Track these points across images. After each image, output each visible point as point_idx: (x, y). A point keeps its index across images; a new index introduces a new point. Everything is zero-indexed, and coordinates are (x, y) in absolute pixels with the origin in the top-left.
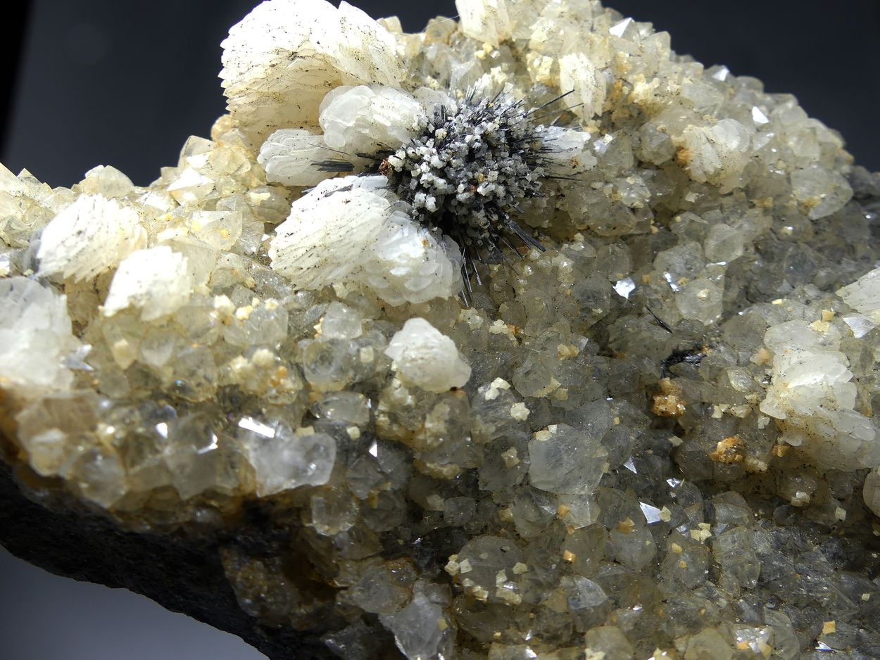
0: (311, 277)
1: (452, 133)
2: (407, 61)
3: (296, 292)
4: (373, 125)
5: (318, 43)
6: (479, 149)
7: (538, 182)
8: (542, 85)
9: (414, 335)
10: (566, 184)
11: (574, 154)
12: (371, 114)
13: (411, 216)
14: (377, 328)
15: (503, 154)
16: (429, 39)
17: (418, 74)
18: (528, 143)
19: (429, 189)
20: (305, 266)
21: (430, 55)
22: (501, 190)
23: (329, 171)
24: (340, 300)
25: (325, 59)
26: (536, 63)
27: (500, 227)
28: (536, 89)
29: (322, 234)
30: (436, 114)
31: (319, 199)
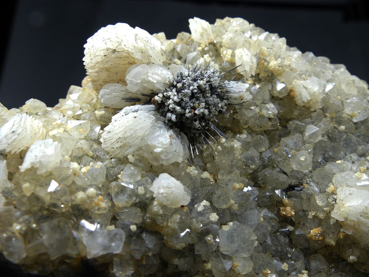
0: (118, 152)
1: (185, 85)
2: (167, 52)
3: (111, 159)
4: (149, 82)
5: (125, 45)
6: (196, 93)
7: (225, 107)
8: (228, 62)
9: (163, 182)
10: (238, 107)
11: (241, 94)
12: (148, 77)
13: (165, 123)
14: (147, 176)
15: (207, 95)
16: (178, 42)
17: (172, 58)
18: (220, 89)
19: (173, 111)
20: (115, 147)
21: (178, 49)
22: (206, 112)
23: (130, 102)
24: (131, 163)
25: (128, 52)
26: (225, 52)
27: (207, 128)
28: (224, 64)
29: (123, 133)
30: (178, 77)
31: (123, 116)
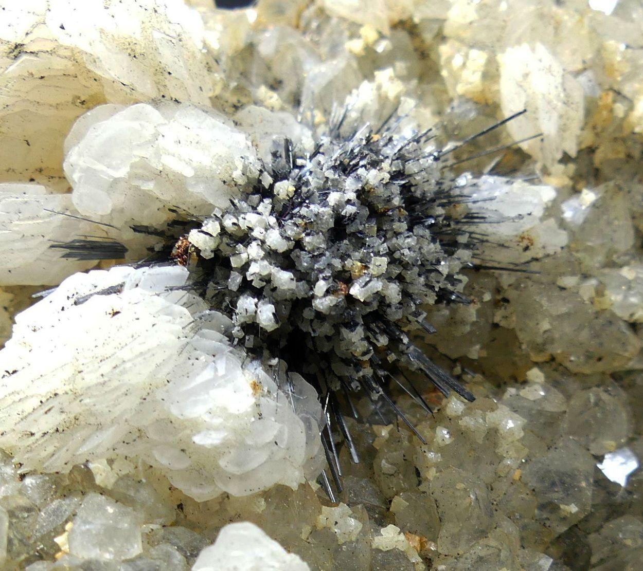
0: (50, 449)
1: (304, 189)
2: (224, 59)
3: (23, 477)
5: (62, 27)
6: (353, 218)
7: (460, 277)
8: (468, 101)
9: (236, 554)
10: (512, 280)
11: (526, 226)
12: (158, 155)
13: (231, 338)
14: (166, 540)
15: (396, 226)
16: (264, 18)
17: (243, 82)
18: (443, 205)
20: (38, 430)
22: (393, 291)
23: (83, 258)
24: (102, 491)
25: (74, 57)
26: (456, 62)
27: (392, 357)
28: (457, 108)
29: (69, 372)
30: (275, 155)
31: (63, 309)
